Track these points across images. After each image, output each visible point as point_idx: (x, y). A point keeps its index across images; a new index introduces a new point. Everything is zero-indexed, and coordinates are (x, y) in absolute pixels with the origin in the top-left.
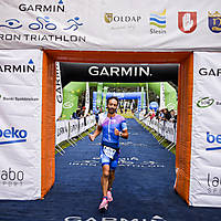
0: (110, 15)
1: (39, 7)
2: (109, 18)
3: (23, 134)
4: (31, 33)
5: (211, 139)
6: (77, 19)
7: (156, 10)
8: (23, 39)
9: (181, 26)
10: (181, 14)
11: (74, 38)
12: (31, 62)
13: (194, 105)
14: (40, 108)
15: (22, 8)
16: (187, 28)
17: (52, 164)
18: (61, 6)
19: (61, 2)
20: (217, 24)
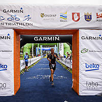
0: (43, 14)
1: (12, 11)
2: (42, 15)
3: (5, 67)
4: (8, 22)
5: (87, 66)
6: (29, 16)
7: (63, 12)
8: (5, 25)
9: (73, 19)
10: (73, 14)
12: (9, 35)
13: (80, 52)
14: (13, 55)
15: (4, 11)
16: (76, 19)
17: (19, 79)
18: (22, 10)
19: (21, 9)
20: (88, 18)
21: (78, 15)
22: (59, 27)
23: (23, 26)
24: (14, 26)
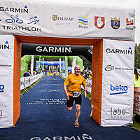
1: (12, 9)
2: (55, 18)
3: (2, 87)
4: (7, 25)
6: (36, 17)
8: (2, 29)
10: (96, 18)
11: (34, 29)
12: (7, 43)
13: (103, 69)
15: (1, 9)
17: (19, 105)
18: (26, 9)
19: (26, 7)
20: (116, 24)
21: (103, 19)
22: (77, 35)
23: (27, 31)
24: (15, 31)
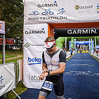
0: (78, 6)
1: (46, 5)
2: (77, 7)
3: (40, 60)
4: (43, 16)
6: (63, 9)
8: (39, 19)
11: (61, 18)
12: (43, 29)
15: (39, 6)
19: (56, 2)
22: (95, 19)
23: (57, 20)
24: (48, 21)
